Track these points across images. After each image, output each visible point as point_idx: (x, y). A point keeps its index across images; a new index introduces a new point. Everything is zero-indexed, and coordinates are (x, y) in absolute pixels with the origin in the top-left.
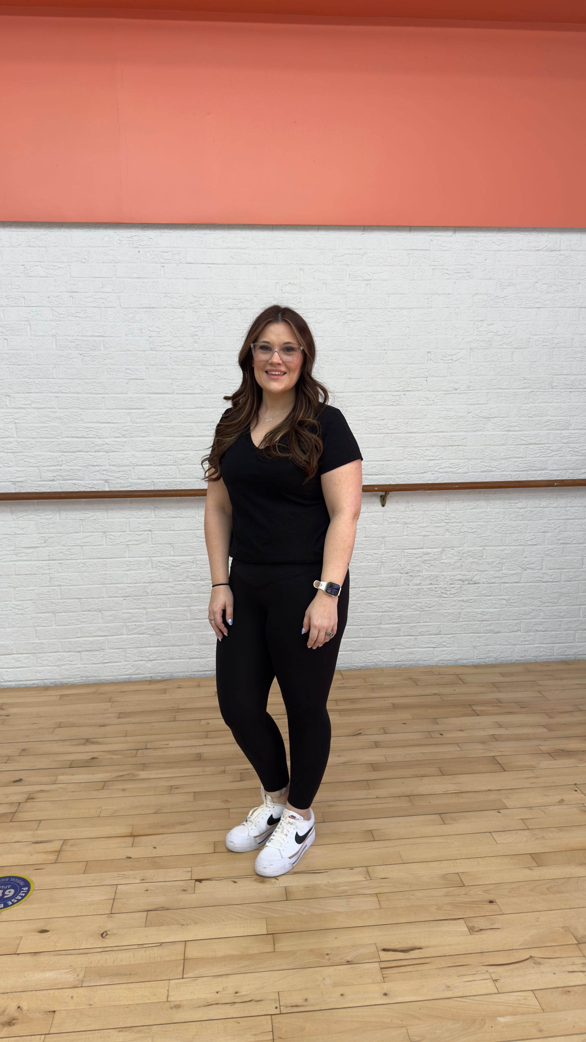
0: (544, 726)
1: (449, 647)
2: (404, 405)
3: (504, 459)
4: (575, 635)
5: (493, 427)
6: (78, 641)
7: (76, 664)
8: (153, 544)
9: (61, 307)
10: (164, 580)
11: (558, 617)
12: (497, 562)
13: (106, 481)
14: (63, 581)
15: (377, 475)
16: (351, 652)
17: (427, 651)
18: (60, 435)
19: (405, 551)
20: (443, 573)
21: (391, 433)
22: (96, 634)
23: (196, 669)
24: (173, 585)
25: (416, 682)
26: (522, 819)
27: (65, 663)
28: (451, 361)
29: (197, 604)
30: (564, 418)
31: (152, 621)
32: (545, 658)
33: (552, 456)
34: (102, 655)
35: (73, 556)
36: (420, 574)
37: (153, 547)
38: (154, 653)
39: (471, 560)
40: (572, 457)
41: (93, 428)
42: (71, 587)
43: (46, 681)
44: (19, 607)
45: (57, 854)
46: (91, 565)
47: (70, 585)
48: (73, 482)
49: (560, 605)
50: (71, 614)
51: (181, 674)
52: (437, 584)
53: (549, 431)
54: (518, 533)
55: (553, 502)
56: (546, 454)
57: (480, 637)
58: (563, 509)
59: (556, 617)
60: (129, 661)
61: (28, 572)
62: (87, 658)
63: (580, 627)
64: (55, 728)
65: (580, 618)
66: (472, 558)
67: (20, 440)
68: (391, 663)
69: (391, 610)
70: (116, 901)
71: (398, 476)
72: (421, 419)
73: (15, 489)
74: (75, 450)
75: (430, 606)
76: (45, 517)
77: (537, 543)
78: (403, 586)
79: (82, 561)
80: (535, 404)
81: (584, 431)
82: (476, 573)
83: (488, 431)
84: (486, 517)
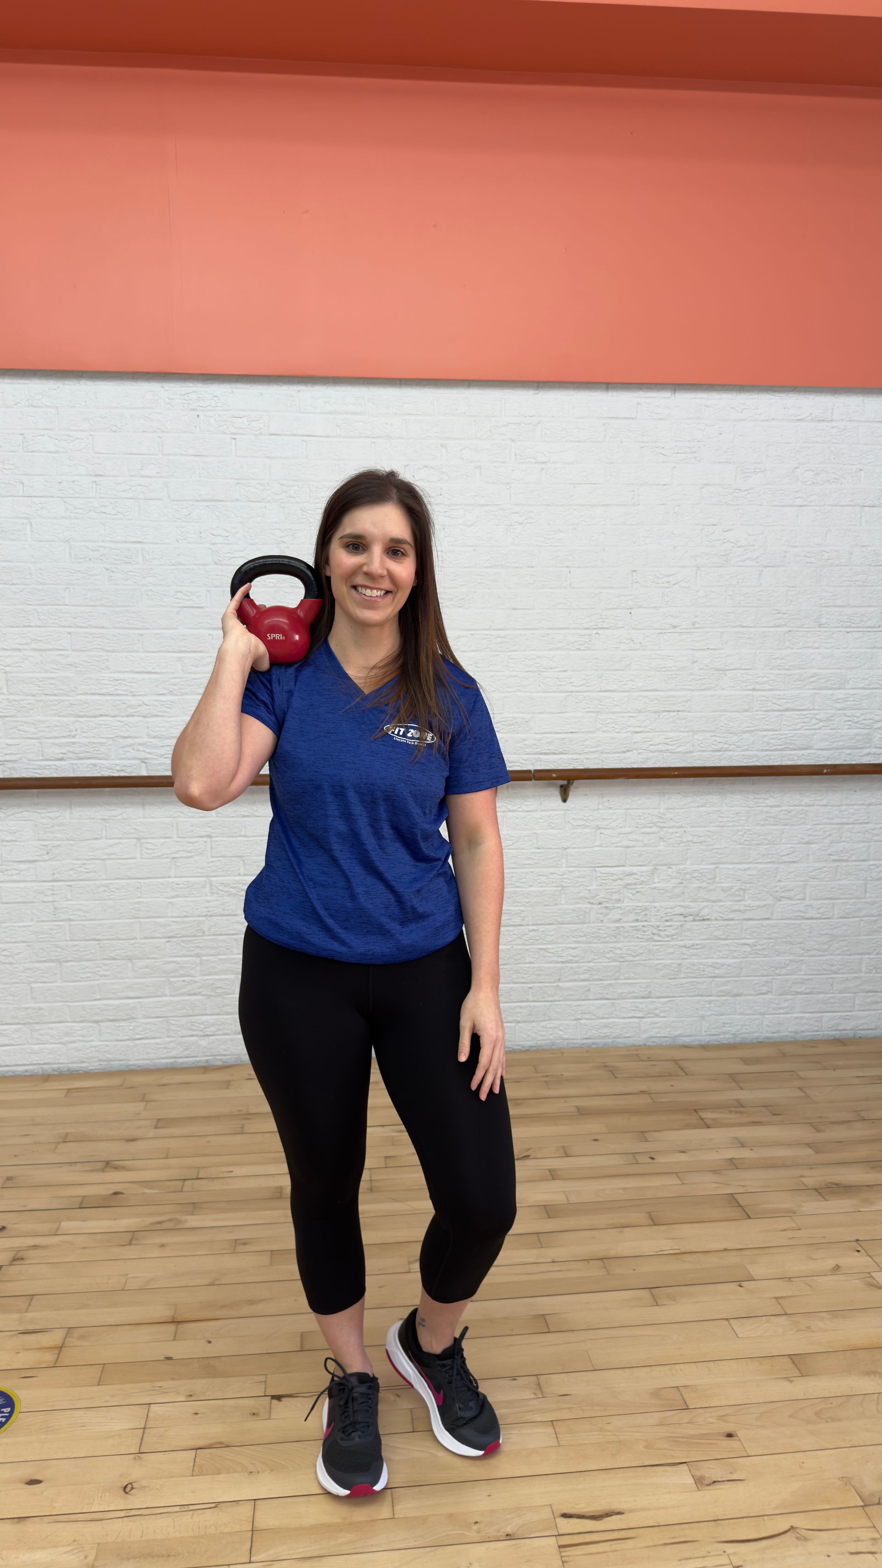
0: (808, 1145)
1: (664, 1017)
2: (596, 650)
3: (747, 732)
4: (855, 999)
5: (732, 684)
6: (96, 1005)
7: (92, 1041)
8: (213, 857)
9: (77, 498)
10: (230, 912)
11: (828, 972)
12: (736, 888)
13: (143, 761)
14: (75, 913)
15: (555, 754)
16: (513, 1024)
17: (630, 1022)
18: (73, 691)
19: (597, 869)
21: (577, 692)
22: (123, 995)
25: (613, 1072)
26: (776, 1298)
27: (75, 1039)
28: (666, 585)
30: (839, 671)
31: (210, 974)
32: (808, 1035)
33: (819, 729)
34: (131, 1028)
35: (89, 875)
36: (619, 905)
37: (213, 862)
38: (213, 1025)
39: (697, 884)
40: (849, 730)
41: (125, 680)
42: (86, 923)
43: (45, 1066)
44: (5, 953)
45: (57, 1352)
46: (117, 889)
47: (84, 918)
48: (93, 761)
49: (831, 954)
50: (86, 964)
52: (646, 921)
53: (815, 691)
54: (768, 844)
55: (820, 798)
56: (810, 724)
57: (710, 1002)
58: (836, 808)
59: (826, 972)
60: (173, 1037)
61: (21, 899)
62: (108, 1031)
63: (862, 987)
64: (58, 1143)
65: (862, 975)
66: (698, 882)
67: (12, 697)
68: (575, 1041)
69: (576, 959)
70: (147, 1431)
71: (587, 756)
72: (622, 670)
74: (97, 713)
75: (634, 954)
76: (49, 815)
77: (797, 859)
78: (594, 922)
79: (104, 882)
80: (794, 651)
81: (868, 692)
82: (705, 904)
83: (723, 689)
84: (720, 819)
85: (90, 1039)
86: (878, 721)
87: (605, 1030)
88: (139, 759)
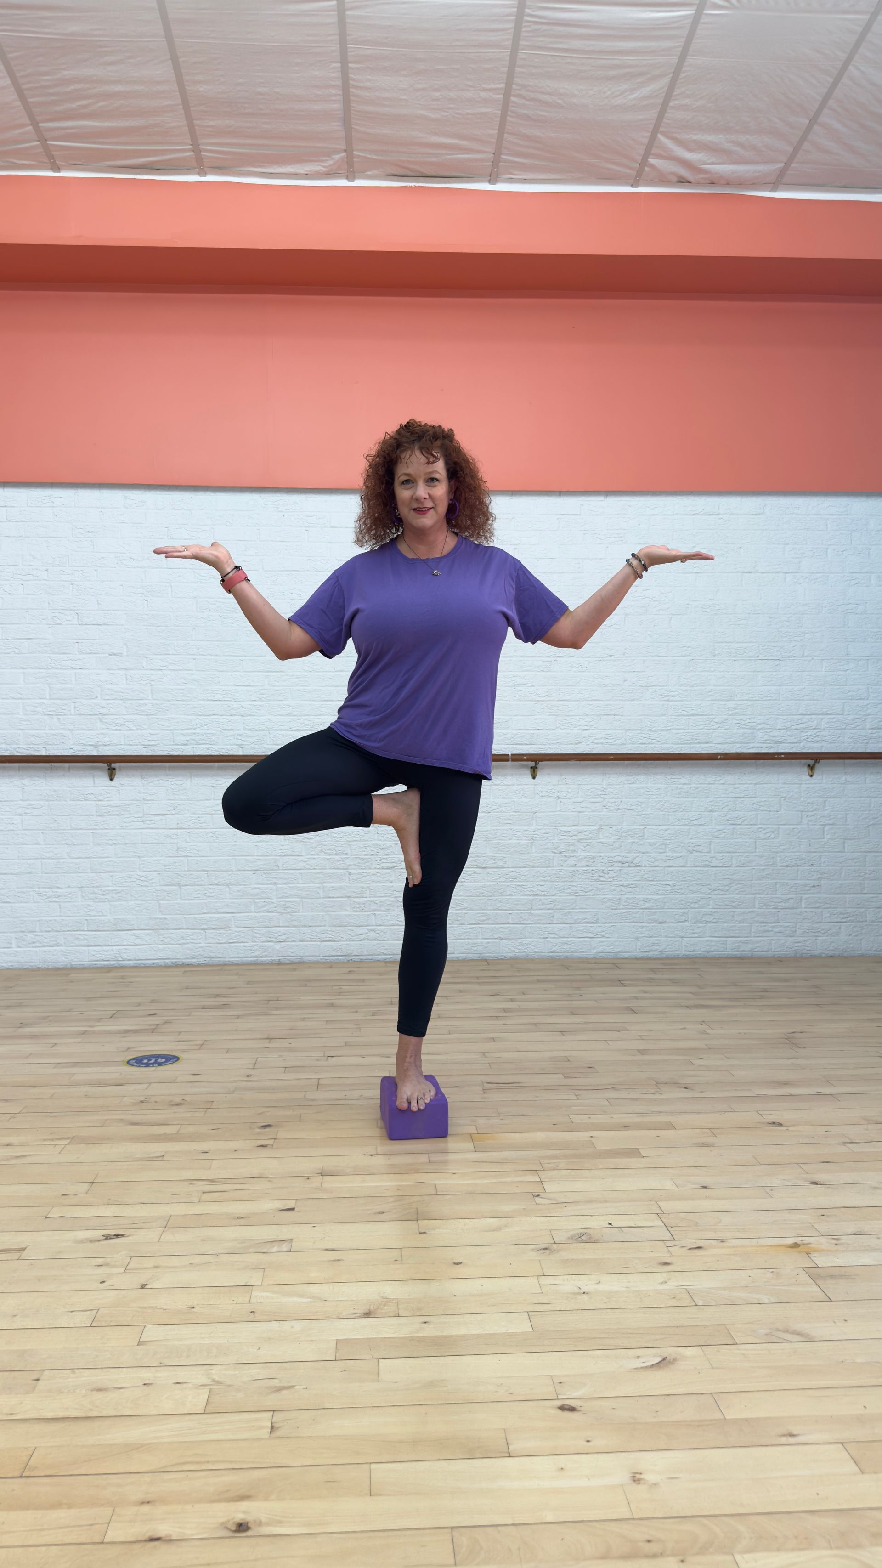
1: (609, 937)
2: (554, 672)
3: (663, 730)
4: (751, 928)
5: (652, 696)
6: (204, 917)
7: (200, 943)
10: (297, 853)
12: (660, 843)
13: (241, 746)
14: (191, 851)
15: (527, 744)
17: (583, 941)
18: (195, 698)
19: (557, 828)
20: (601, 854)
21: (542, 701)
22: (222, 910)
23: (328, 953)
24: (306, 860)
25: (567, 967)
26: (639, 1035)
27: (188, 941)
29: (331, 881)
30: (729, 688)
31: (282, 898)
32: (717, 953)
33: (717, 729)
34: (227, 934)
35: (202, 825)
36: (575, 854)
38: (284, 934)
39: (631, 840)
40: (738, 730)
41: (230, 691)
42: (199, 859)
43: (167, 960)
44: (143, 879)
45: (200, 1045)
47: (197, 856)
48: (207, 746)
49: (732, 894)
50: (198, 888)
51: (312, 959)
52: (594, 866)
53: (713, 702)
54: (682, 812)
55: (719, 778)
56: (709, 726)
57: (642, 927)
58: (731, 786)
59: (726, 907)
60: (256, 942)
61: (155, 841)
62: (211, 936)
63: (756, 919)
64: (183, 989)
65: (755, 909)
66: (631, 838)
67: (154, 702)
68: (544, 954)
69: (543, 893)
71: (550, 746)
72: (574, 686)
73: (147, 752)
74: (211, 713)
75: (586, 891)
76: (176, 782)
77: (703, 823)
78: (556, 867)
79: (212, 830)
80: (697, 673)
81: (752, 702)
82: (637, 854)
83: (646, 700)
84: (646, 793)
85: (199, 941)
86: (759, 724)
87: (565, 947)
88: (237, 745)
